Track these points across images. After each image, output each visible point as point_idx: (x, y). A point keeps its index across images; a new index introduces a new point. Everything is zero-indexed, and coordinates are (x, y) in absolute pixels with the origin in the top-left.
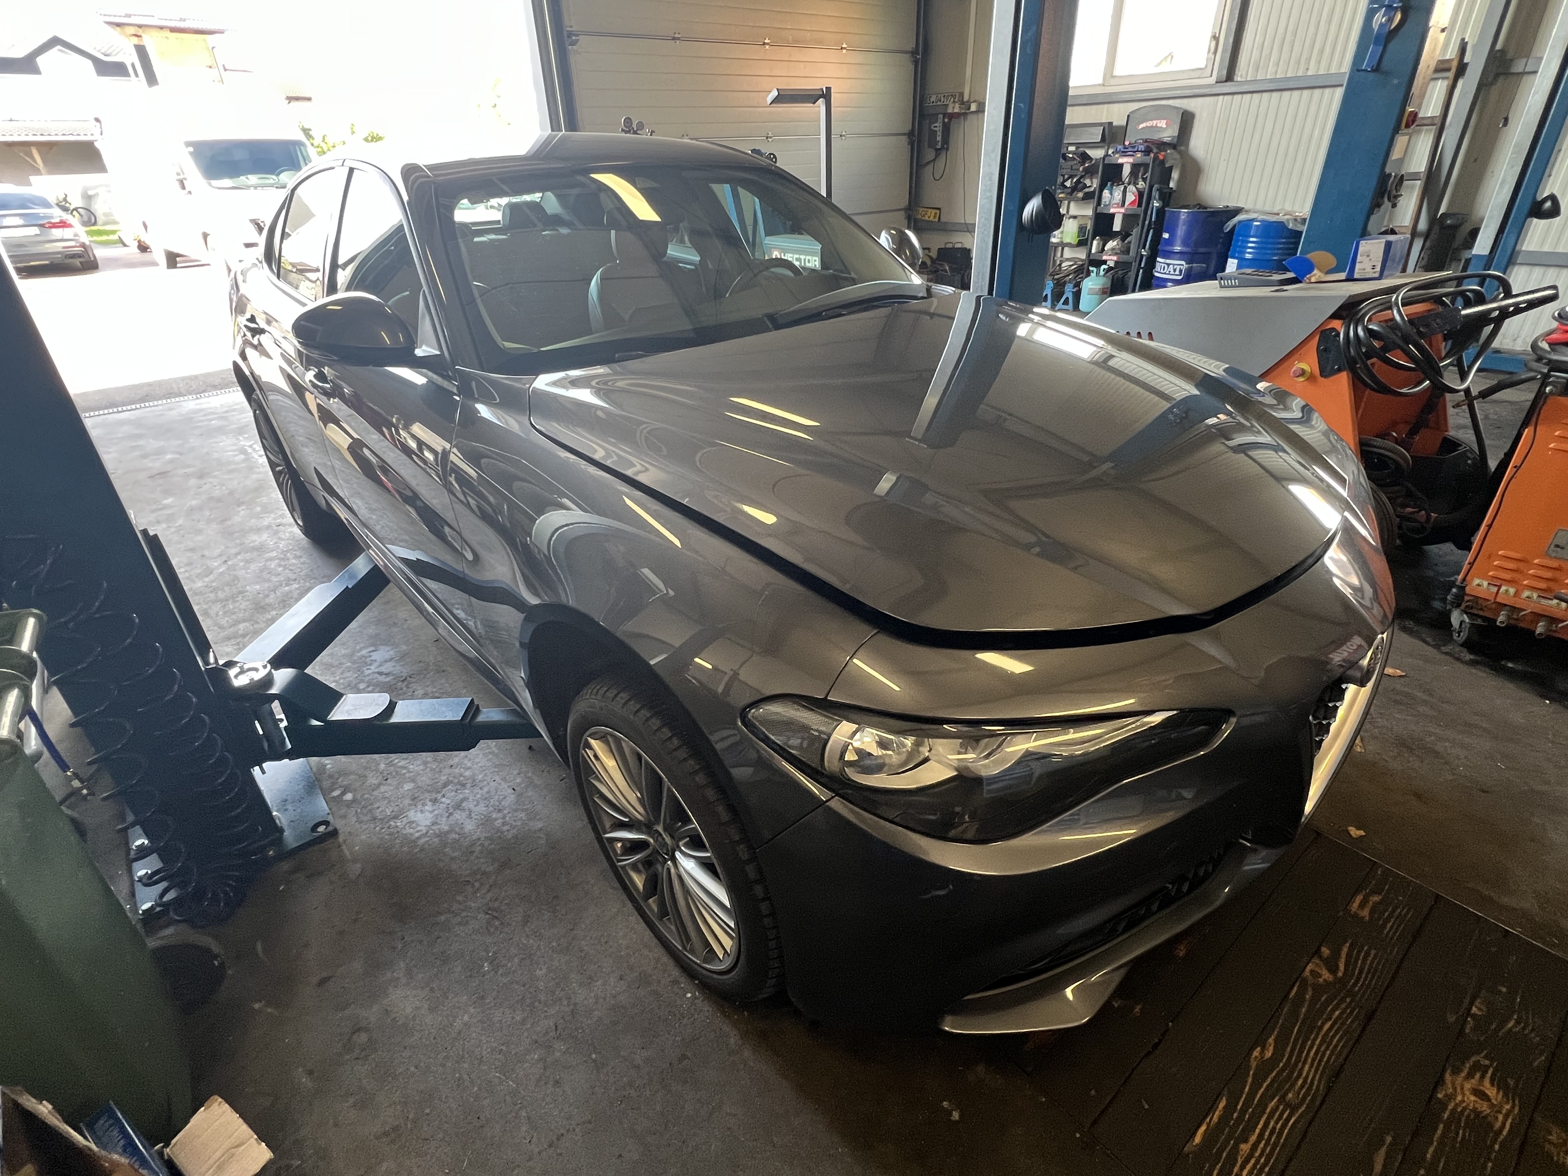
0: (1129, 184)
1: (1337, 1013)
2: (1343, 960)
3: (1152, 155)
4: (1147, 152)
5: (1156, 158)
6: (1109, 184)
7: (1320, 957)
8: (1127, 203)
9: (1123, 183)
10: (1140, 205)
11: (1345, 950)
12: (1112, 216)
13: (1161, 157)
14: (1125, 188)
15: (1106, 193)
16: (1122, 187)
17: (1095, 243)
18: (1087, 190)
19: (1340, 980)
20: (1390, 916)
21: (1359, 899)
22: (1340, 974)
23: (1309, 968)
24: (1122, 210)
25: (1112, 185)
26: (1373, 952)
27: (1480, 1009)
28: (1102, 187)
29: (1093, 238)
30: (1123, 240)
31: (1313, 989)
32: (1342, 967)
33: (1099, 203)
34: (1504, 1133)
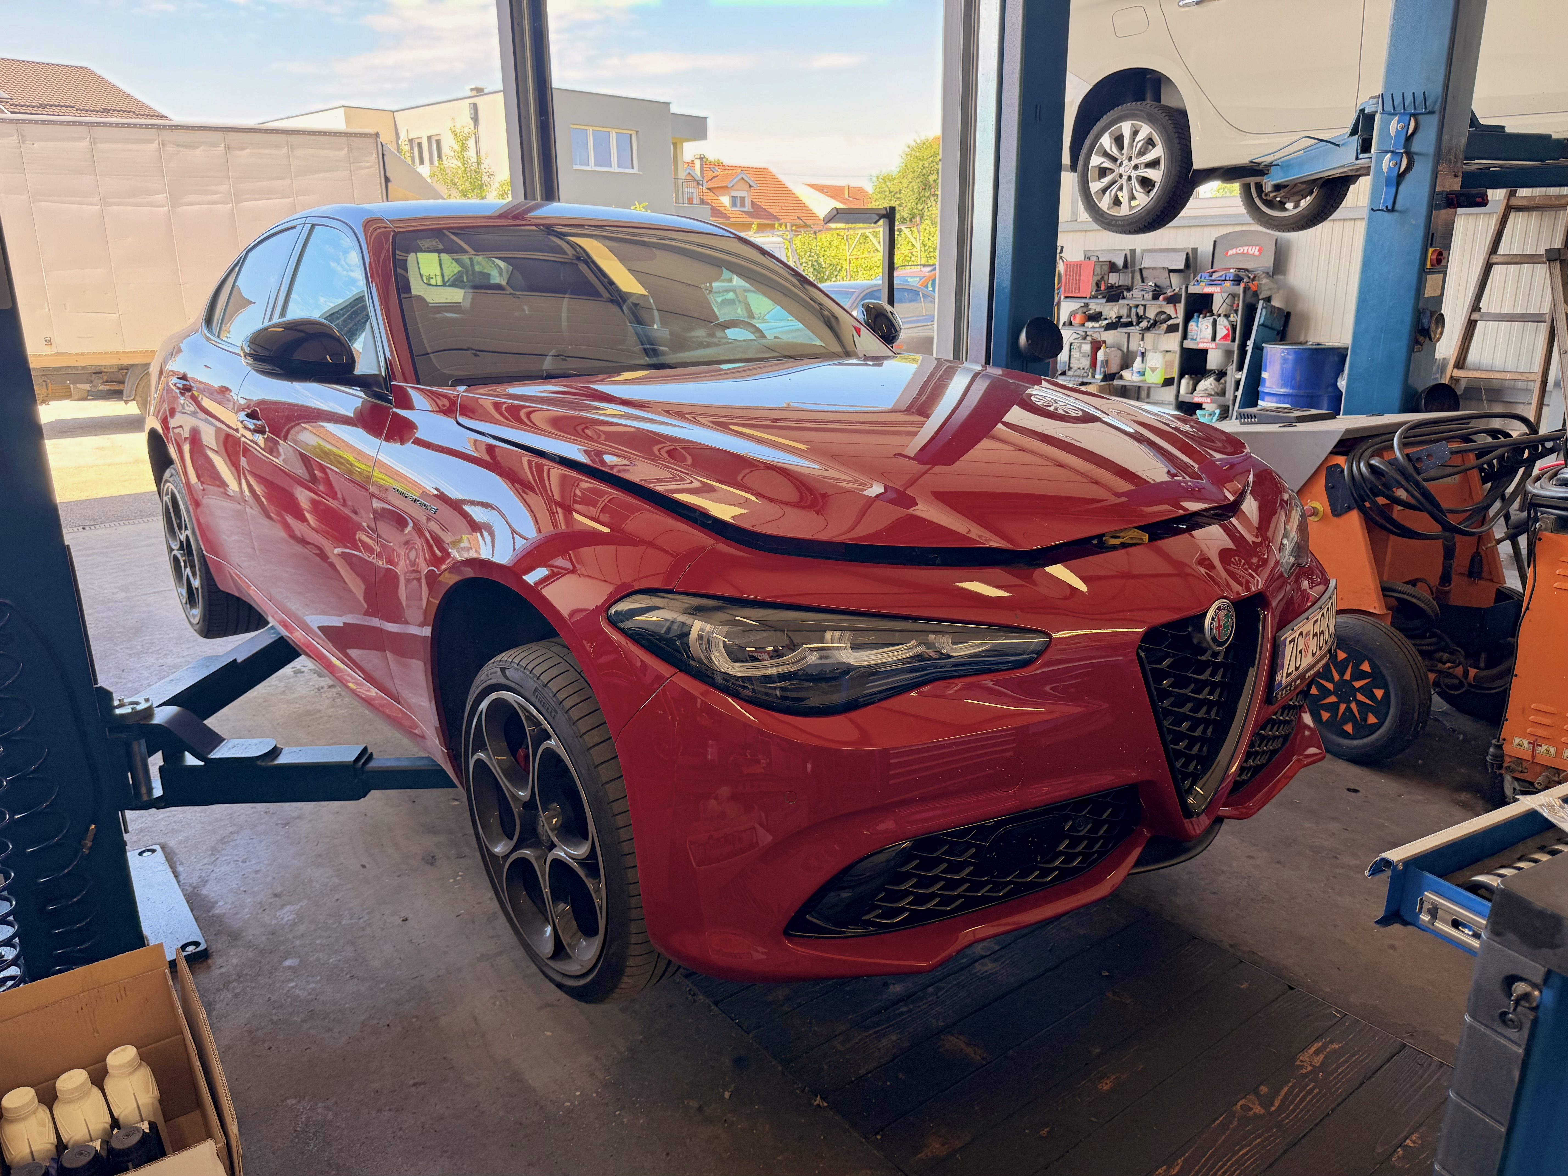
0: (1219, 315)
1: (1259, 1140)
2: (1280, 1098)
3: (1242, 285)
4: (1237, 280)
5: (1246, 290)
6: (1196, 315)
7: (1257, 1094)
8: (1218, 337)
9: (1213, 315)
10: (1234, 340)
11: (1286, 1089)
12: (1204, 352)
13: (1253, 288)
14: (1215, 321)
15: (1192, 325)
16: (1211, 319)
17: (1184, 382)
18: (1170, 322)
19: (1271, 1114)
20: (1346, 1061)
21: (1316, 1046)
22: (1273, 1108)
23: (1241, 1102)
24: (1213, 345)
25: (1199, 317)
26: (1316, 1091)
27: (1413, 1142)
28: (1188, 318)
29: (1181, 376)
30: (1218, 380)
31: (1239, 1120)
32: (1277, 1103)
33: (1185, 337)
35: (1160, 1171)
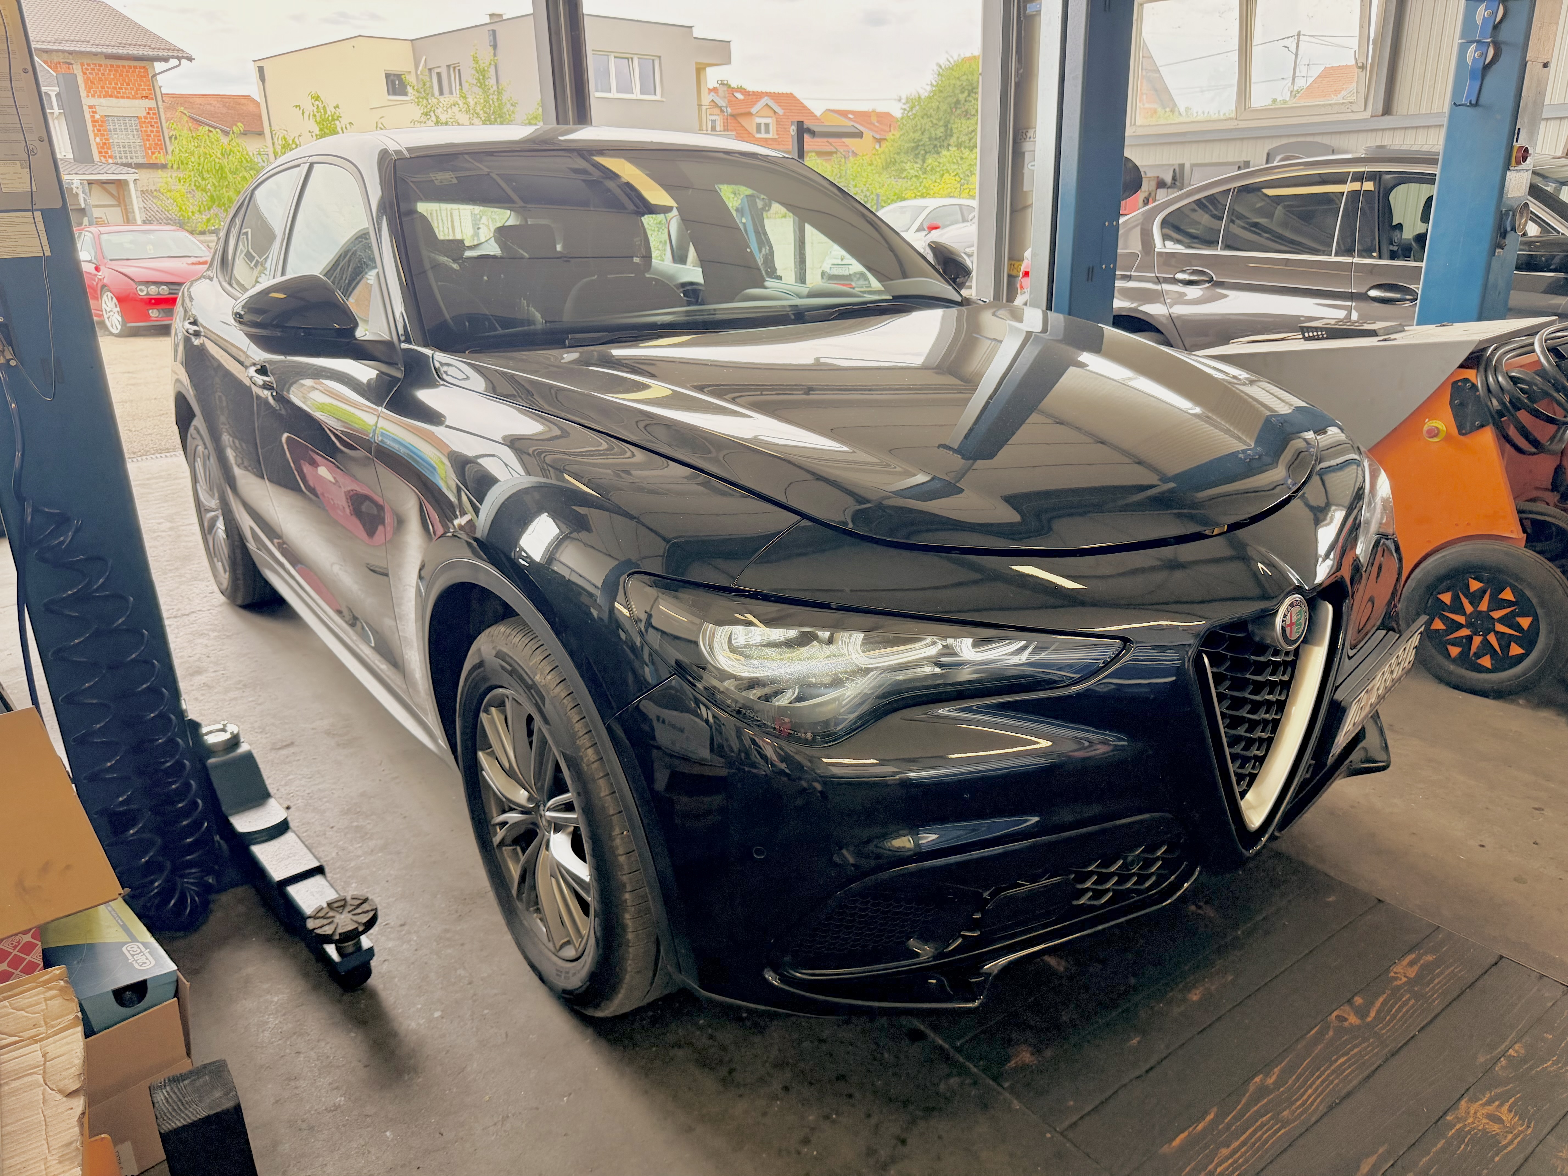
1: (1356, 1050)
2: (1376, 1008)
7: (1352, 1005)
11: (1381, 999)
19: (1368, 1024)
20: (1441, 972)
21: (1409, 958)
23: (1336, 1013)
26: (1412, 1001)
27: (1516, 1052)
31: (1334, 1031)
32: (1373, 1014)
34: (1509, 1149)
35: (1257, 1079)
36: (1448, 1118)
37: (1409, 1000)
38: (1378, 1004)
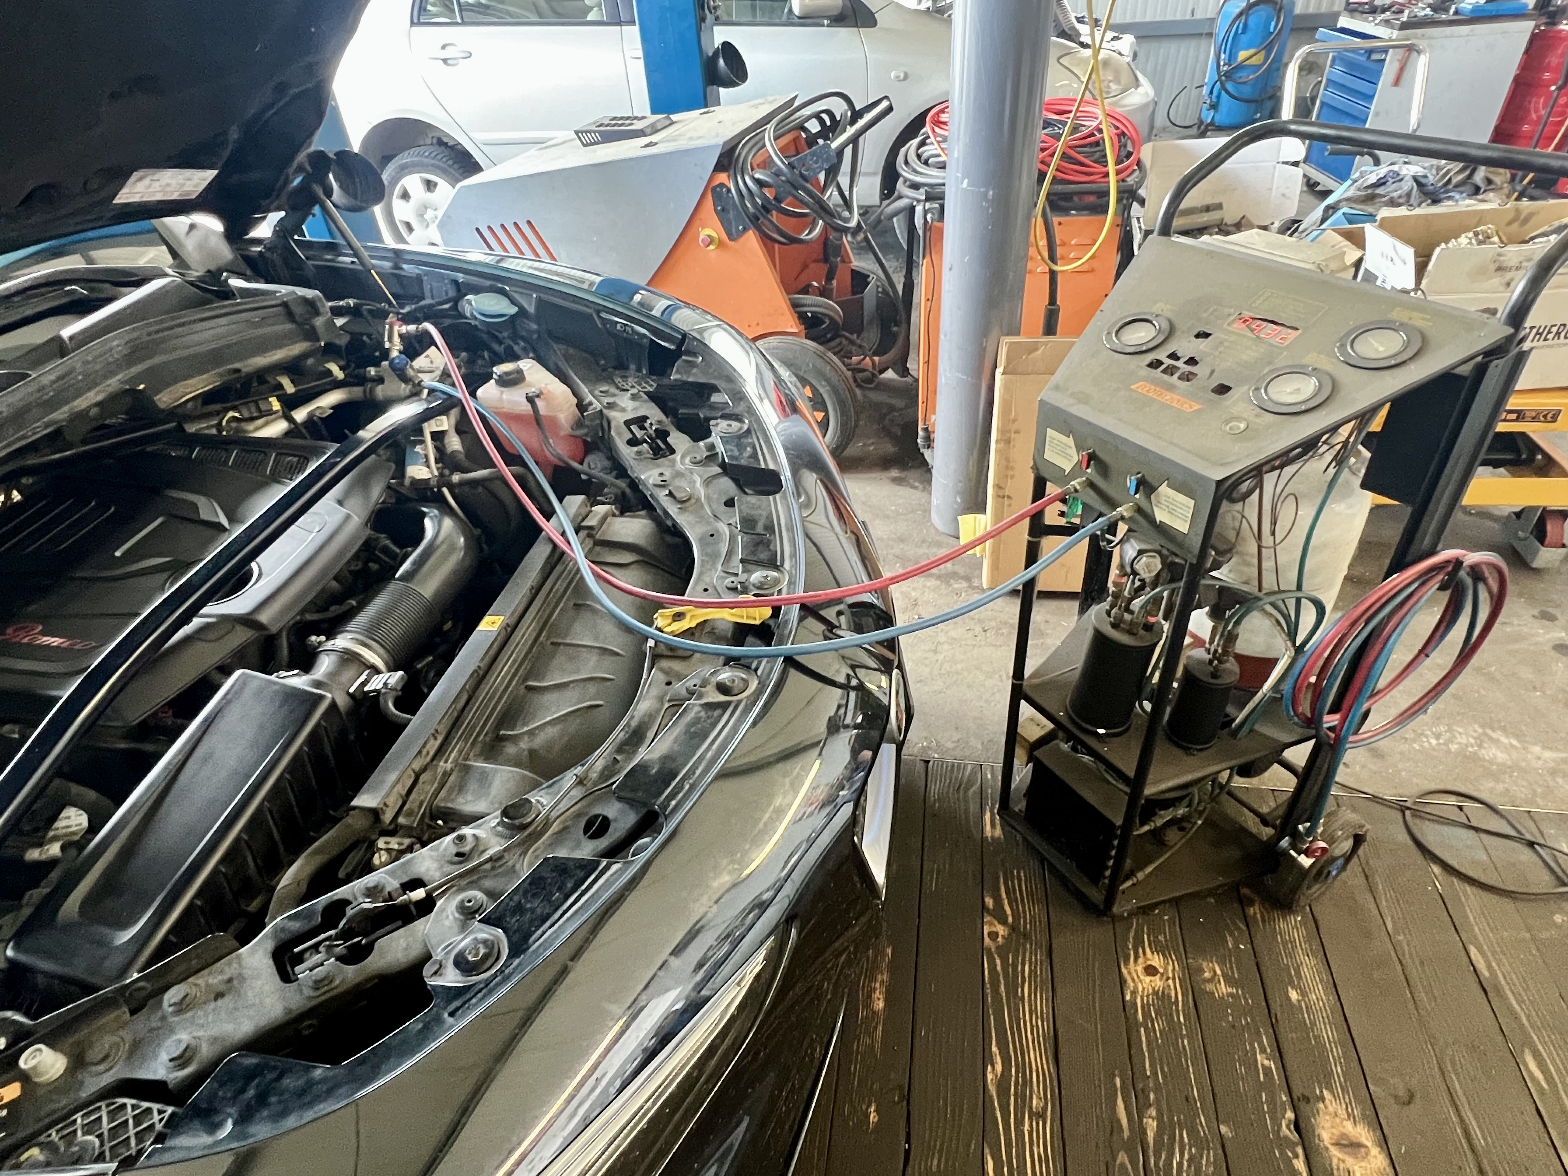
1: (1027, 969)
2: (1006, 902)
7: (988, 912)
11: (1002, 889)
19: (1013, 927)
21: (987, 818)
22: (1010, 920)
23: (985, 933)
26: (1022, 874)
31: (999, 955)
32: (1008, 910)
34: (1180, 998)
35: (990, 1076)
36: (1128, 998)
37: (1018, 873)
38: (1004, 895)
